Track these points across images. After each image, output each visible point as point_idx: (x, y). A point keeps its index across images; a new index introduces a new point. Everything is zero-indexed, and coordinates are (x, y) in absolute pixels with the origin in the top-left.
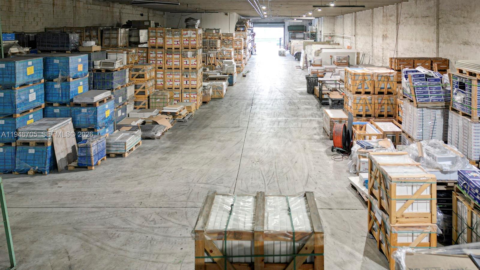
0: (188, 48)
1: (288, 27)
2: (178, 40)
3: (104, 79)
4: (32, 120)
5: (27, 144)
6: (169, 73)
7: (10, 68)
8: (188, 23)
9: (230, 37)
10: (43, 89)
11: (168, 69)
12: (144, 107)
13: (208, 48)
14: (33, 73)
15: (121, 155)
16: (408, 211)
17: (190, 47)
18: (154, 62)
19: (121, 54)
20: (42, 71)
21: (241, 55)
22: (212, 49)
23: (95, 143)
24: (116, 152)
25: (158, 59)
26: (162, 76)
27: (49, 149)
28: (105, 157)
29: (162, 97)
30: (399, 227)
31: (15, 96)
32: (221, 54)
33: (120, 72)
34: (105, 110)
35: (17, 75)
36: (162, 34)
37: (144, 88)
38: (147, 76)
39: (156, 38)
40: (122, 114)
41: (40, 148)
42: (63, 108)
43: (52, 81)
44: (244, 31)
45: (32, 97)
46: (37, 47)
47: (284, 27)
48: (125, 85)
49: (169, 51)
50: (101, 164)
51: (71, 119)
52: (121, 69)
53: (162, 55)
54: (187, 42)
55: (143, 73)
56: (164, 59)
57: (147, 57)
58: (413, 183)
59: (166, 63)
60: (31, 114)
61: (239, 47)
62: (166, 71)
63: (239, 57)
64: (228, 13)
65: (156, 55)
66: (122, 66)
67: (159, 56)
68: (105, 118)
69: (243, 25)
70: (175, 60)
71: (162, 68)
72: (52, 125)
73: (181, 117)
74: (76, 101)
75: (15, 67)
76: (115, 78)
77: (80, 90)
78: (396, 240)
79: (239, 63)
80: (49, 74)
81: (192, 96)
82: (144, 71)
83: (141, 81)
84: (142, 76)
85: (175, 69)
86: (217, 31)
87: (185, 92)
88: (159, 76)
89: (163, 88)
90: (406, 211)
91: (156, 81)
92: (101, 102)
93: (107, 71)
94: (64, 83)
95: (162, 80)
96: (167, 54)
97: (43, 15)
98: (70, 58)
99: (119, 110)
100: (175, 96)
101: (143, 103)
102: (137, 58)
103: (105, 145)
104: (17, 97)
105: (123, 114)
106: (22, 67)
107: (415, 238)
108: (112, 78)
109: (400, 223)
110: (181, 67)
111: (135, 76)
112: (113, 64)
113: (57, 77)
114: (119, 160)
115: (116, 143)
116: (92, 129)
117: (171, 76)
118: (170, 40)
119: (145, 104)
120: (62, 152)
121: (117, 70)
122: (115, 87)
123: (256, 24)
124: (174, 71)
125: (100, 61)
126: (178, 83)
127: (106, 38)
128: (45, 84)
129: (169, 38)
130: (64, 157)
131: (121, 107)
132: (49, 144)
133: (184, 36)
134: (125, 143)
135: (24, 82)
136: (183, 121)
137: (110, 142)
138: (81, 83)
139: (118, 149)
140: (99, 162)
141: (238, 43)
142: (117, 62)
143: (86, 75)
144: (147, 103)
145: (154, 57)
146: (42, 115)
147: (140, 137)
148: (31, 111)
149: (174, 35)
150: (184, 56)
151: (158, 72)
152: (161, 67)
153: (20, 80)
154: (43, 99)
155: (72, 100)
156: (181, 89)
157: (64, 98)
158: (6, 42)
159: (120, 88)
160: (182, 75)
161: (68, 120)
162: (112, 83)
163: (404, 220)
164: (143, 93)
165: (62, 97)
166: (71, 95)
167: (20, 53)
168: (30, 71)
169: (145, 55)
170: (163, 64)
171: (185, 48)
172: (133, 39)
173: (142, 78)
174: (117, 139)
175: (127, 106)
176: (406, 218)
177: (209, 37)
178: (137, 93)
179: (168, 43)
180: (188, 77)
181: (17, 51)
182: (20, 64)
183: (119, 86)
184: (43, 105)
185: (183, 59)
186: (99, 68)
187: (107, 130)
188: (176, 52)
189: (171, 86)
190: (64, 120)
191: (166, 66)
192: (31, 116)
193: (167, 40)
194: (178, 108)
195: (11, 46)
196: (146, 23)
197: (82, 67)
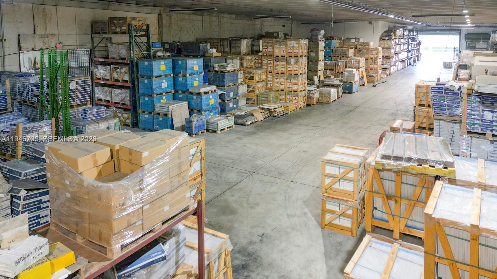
0: (291, 56)
1: (465, 34)
2: (284, 49)
3: (219, 78)
4: (165, 101)
5: (159, 114)
6: (277, 77)
7: (150, 65)
8: (312, 33)
9: (366, 46)
10: (173, 81)
11: (276, 73)
12: (253, 103)
13: (339, 57)
14: (165, 69)
15: (215, 132)
16: (336, 186)
17: (293, 56)
18: (266, 67)
19: (235, 60)
20: (172, 68)
21: (377, 64)
22: (343, 58)
23: (196, 120)
24: (212, 129)
25: (269, 65)
26: (271, 79)
27: (170, 119)
28: (205, 131)
29: (267, 96)
30: (327, 197)
31: (152, 83)
32: (349, 63)
33: (232, 73)
34: (208, 99)
35: (154, 70)
36: (272, 44)
37: (254, 88)
38: (257, 78)
39: (268, 47)
40: (233, 106)
41: (165, 117)
42: (184, 94)
43: (178, 75)
44: (389, 40)
45: (165, 85)
46: (182, 53)
47: (460, 35)
48: (237, 84)
49: (277, 59)
50: (200, 135)
51: (187, 102)
52: (232, 71)
53: (271, 62)
54: (291, 51)
55: (253, 76)
56: (273, 65)
57: (261, 63)
58: (340, 165)
59: (274, 69)
60: (164, 96)
61: (376, 56)
62: (274, 75)
63: (375, 67)
64: (373, 22)
65: (267, 62)
66: (233, 69)
67: (269, 62)
68: (209, 105)
69: (390, 34)
70: (281, 66)
71: (271, 73)
72: (172, 104)
73: (275, 114)
74: (190, 90)
75: (152, 65)
76: (226, 77)
77: (196, 83)
78: (325, 205)
79: (375, 72)
80: (176, 71)
81: (294, 98)
82: (254, 74)
83: (252, 82)
84: (252, 78)
85: (281, 74)
86: (357, 40)
87: (288, 94)
88: (269, 79)
89: (271, 90)
90: (334, 186)
91: (267, 83)
92: (206, 93)
93: (221, 72)
94: (184, 78)
95: (271, 83)
96: (275, 61)
97: (195, 29)
98: (187, 60)
99: (231, 102)
100: (281, 97)
101: (253, 100)
102: (252, 64)
103: (205, 123)
104: (154, 84)
105: (235, 106)
106: (157, 65)
107: (341, 208)
108: (224, 77)
109: (329, 194)
110: (285, 72)
111: (248, 78)
112: (225, 67)
113: (180, 73)
114: (214, 134)
115: (212, 123)
116: (199, 112)
117: (278, 80)
118: (278, 49)
119: (254, 101)
120: (178, 123)
121: (229, 72)
122: (226, 84)
123: (423, 31)
124: (280, 75)
125: (218, 64)
126: (283, 86)
127: (233, 47)
128: (174, 77)
129: (277, 48)
130: (179, 126)
131: (232, 100)
132: (170, 116)
133: (288, 46)
134: (218, 123)
135: (159, 75)
136: (277, 116)
137: (209, 121)
138: (197, 79)
139: (214, 127)
140: (200, 133)
141: (374, 52)
142: (228, 65)
143: (201, 73)
144: (256, 100)
145: (266, 64)
146: (172, 98)
147: (233, 122)
148: (164, 94)
149: (281, 45)
150: (288, 63)
151: (268, 76)
152: (270, 71)
153: (155, 73)
154: (173, 87)
155: (188, 90)
156: (285, 91)
157: (184, 88)
158: (155, 48)
159: (232, 86)
160: (287, 79)
161: (184, 103)
162: (224, 82)
163: (331, 192)
164: (253, 92)
165: (183, 87)
166: (188, 86)
167: (164, 56)
168: (163, 68)
169: (260, 61)
170: (272, 70)
171: (289, 56)
172: (255, 48)
173: (253, 79)
174: (213, 120)
175: (239, 100)
176: (334, 191)
177: (345, 46)
178: (249, 91)
179: (276, 51)
180: (291, 81)
181: (162, 55)
182: (156, 63)
183: (231, 84)
184: (173, 92)
185: (288, 65)
186: (217, 69)
187: (212, 114)
188: (282, 59)
189: (277, 88)
190: (182, 102)
191: (275, 71)
192: (164, 97)
193: (276, 49)
194: (274, 106)
195: (158, 51)
196: (275, 34)
197: (197, 68)
